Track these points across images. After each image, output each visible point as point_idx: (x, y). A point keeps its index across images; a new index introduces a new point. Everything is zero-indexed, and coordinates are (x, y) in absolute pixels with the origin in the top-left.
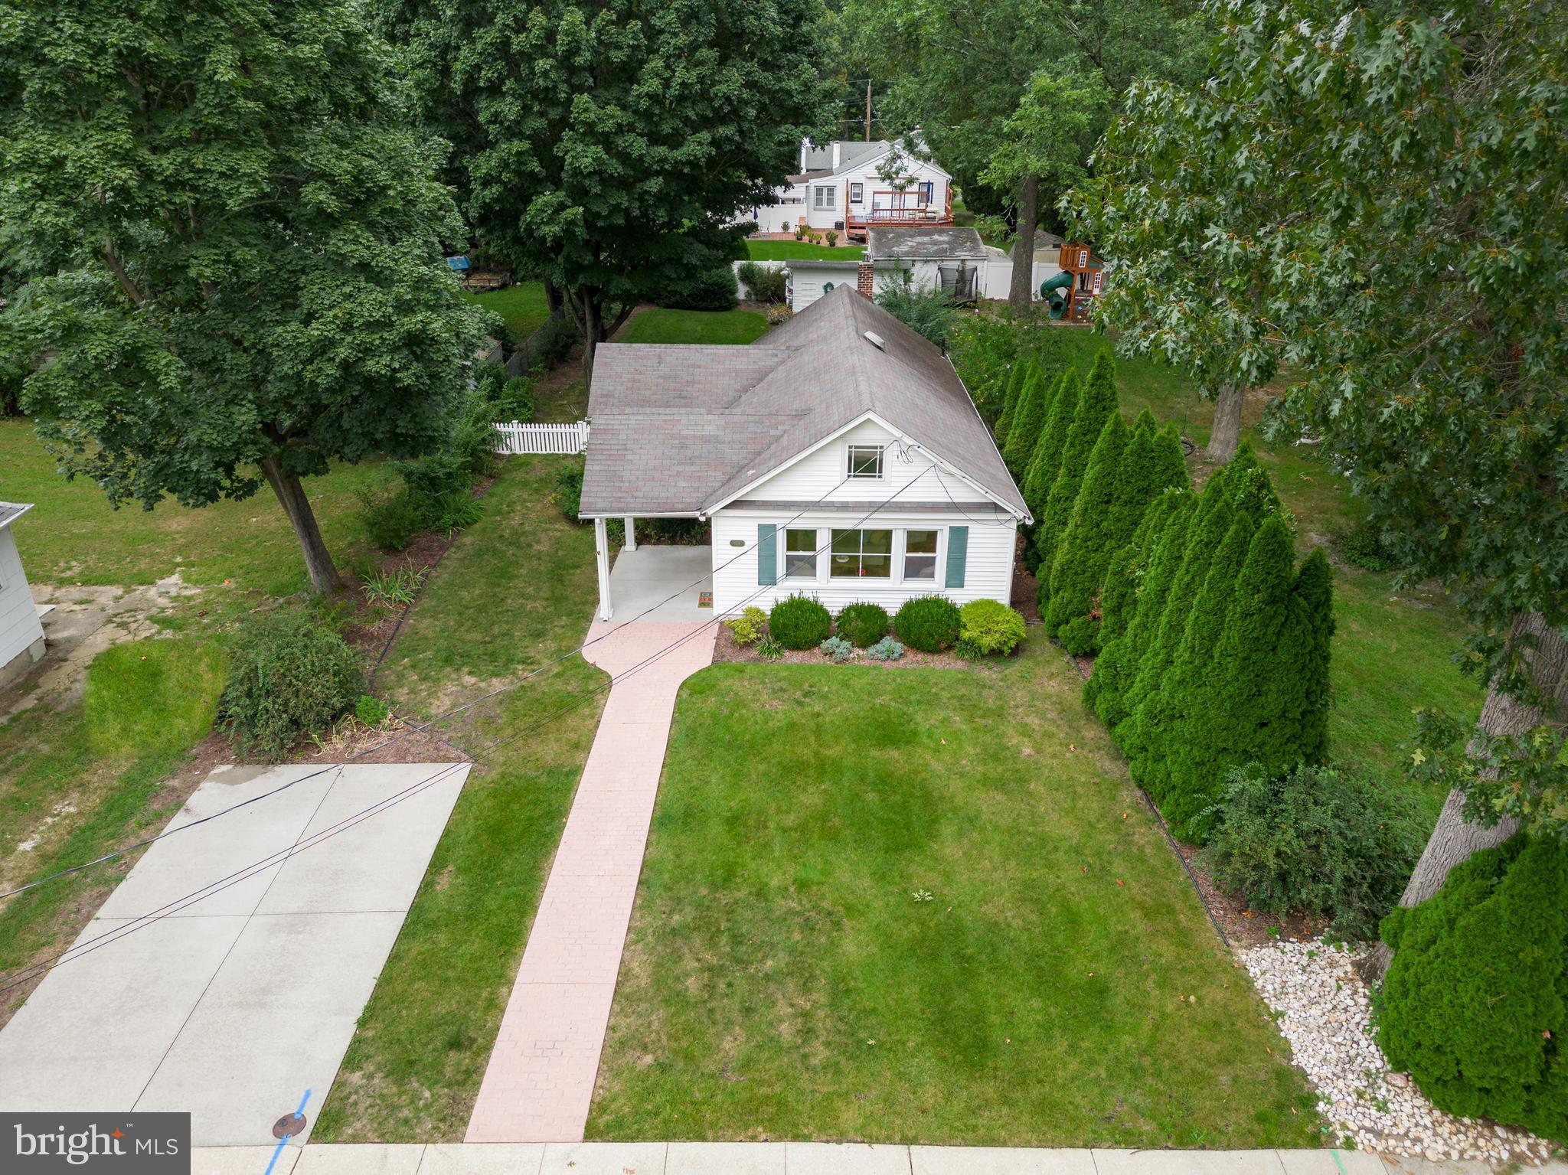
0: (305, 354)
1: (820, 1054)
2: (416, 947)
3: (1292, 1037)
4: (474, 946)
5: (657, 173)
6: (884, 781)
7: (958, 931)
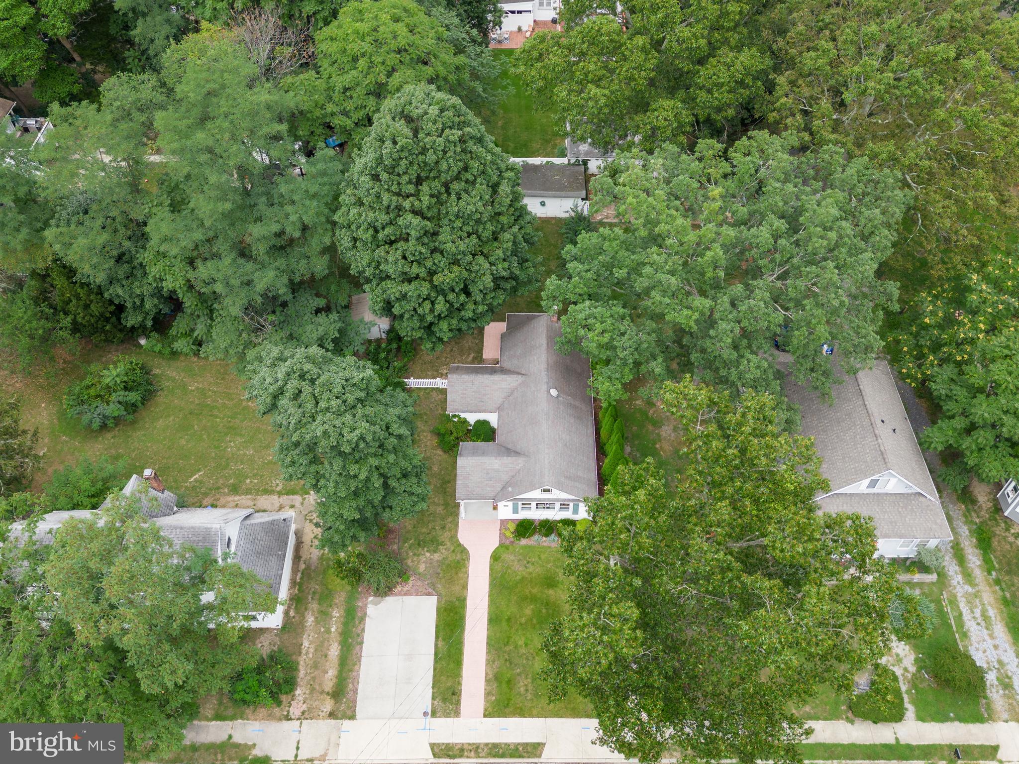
2: (439, 665)
6: (548, 604)
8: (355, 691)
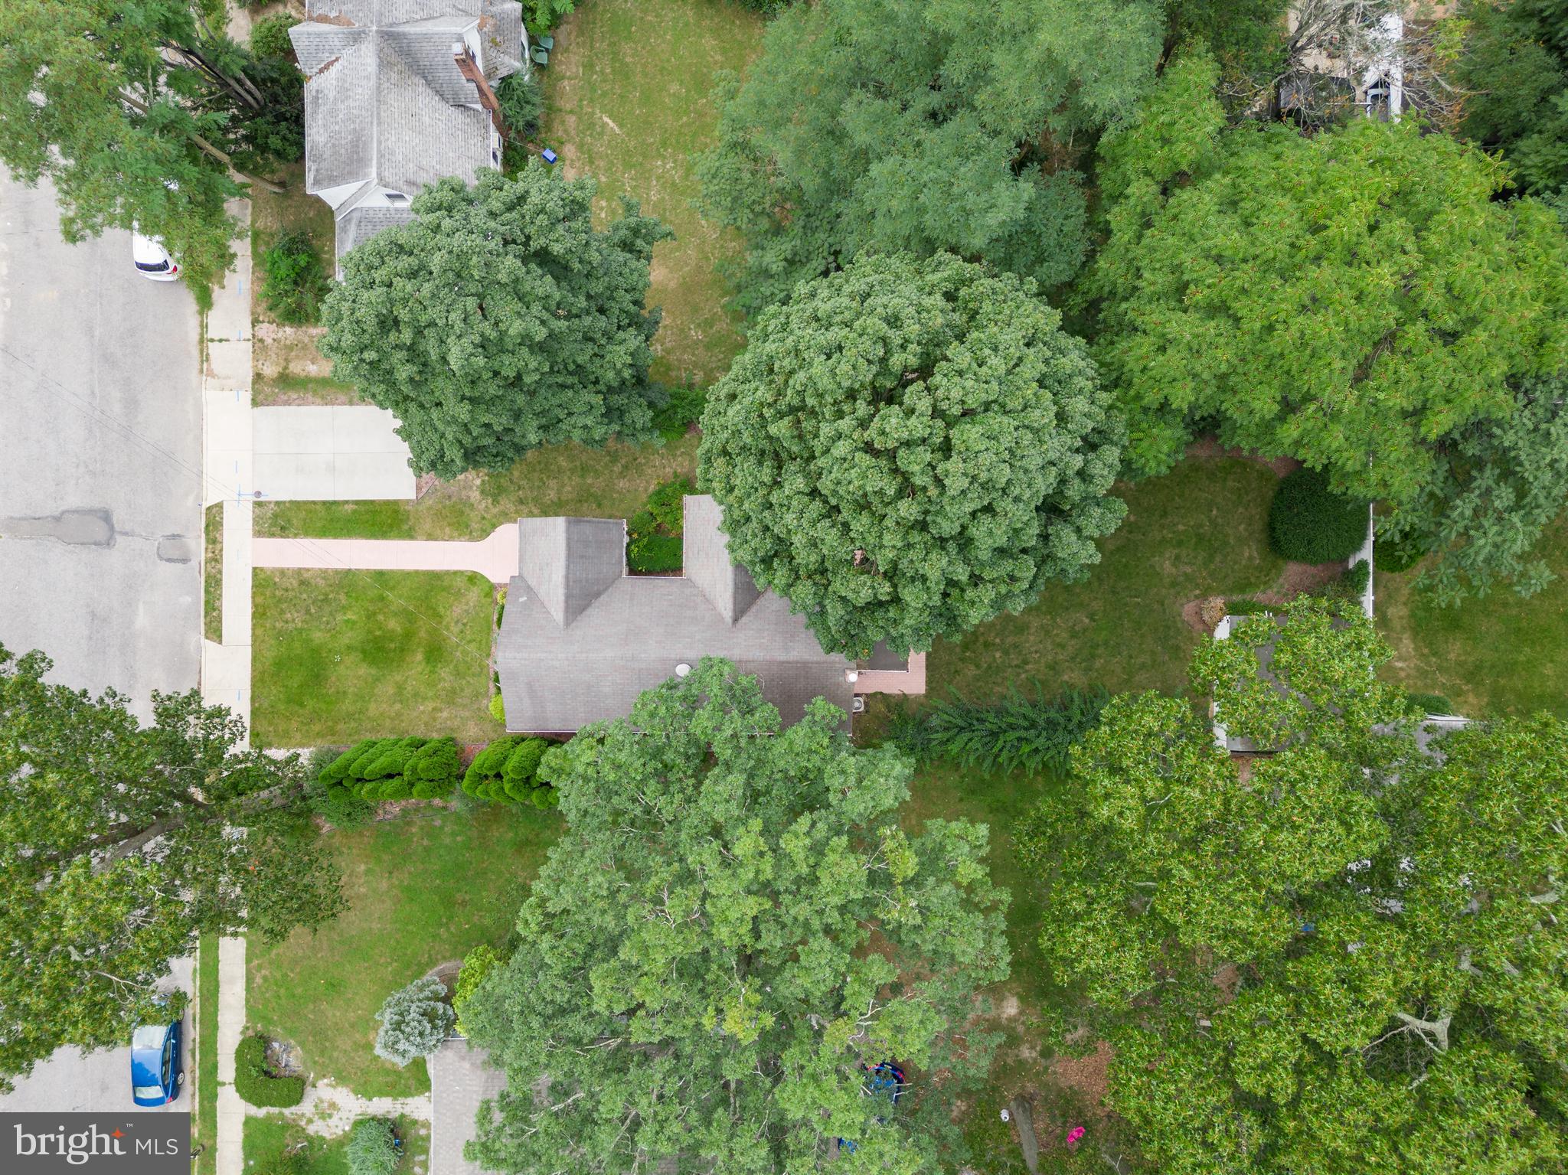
2: (319, 507)
4: (319, 523)
8: (287, 403)
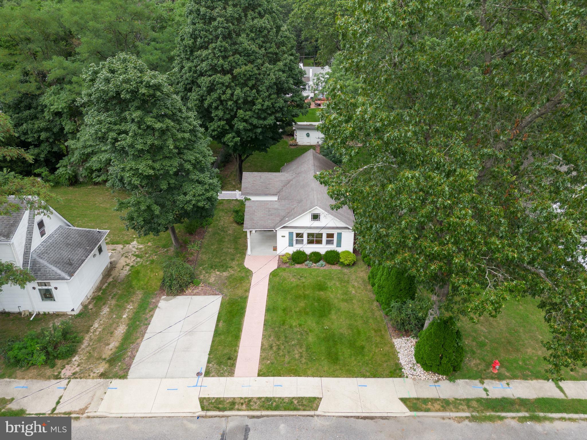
0: (185, 203)
1: (304, 361)
2: (217, 339)
3: (400, 357)
4: (230, 339)
5: (260, 128)
6: (319, 300)
7: (334, 335)
